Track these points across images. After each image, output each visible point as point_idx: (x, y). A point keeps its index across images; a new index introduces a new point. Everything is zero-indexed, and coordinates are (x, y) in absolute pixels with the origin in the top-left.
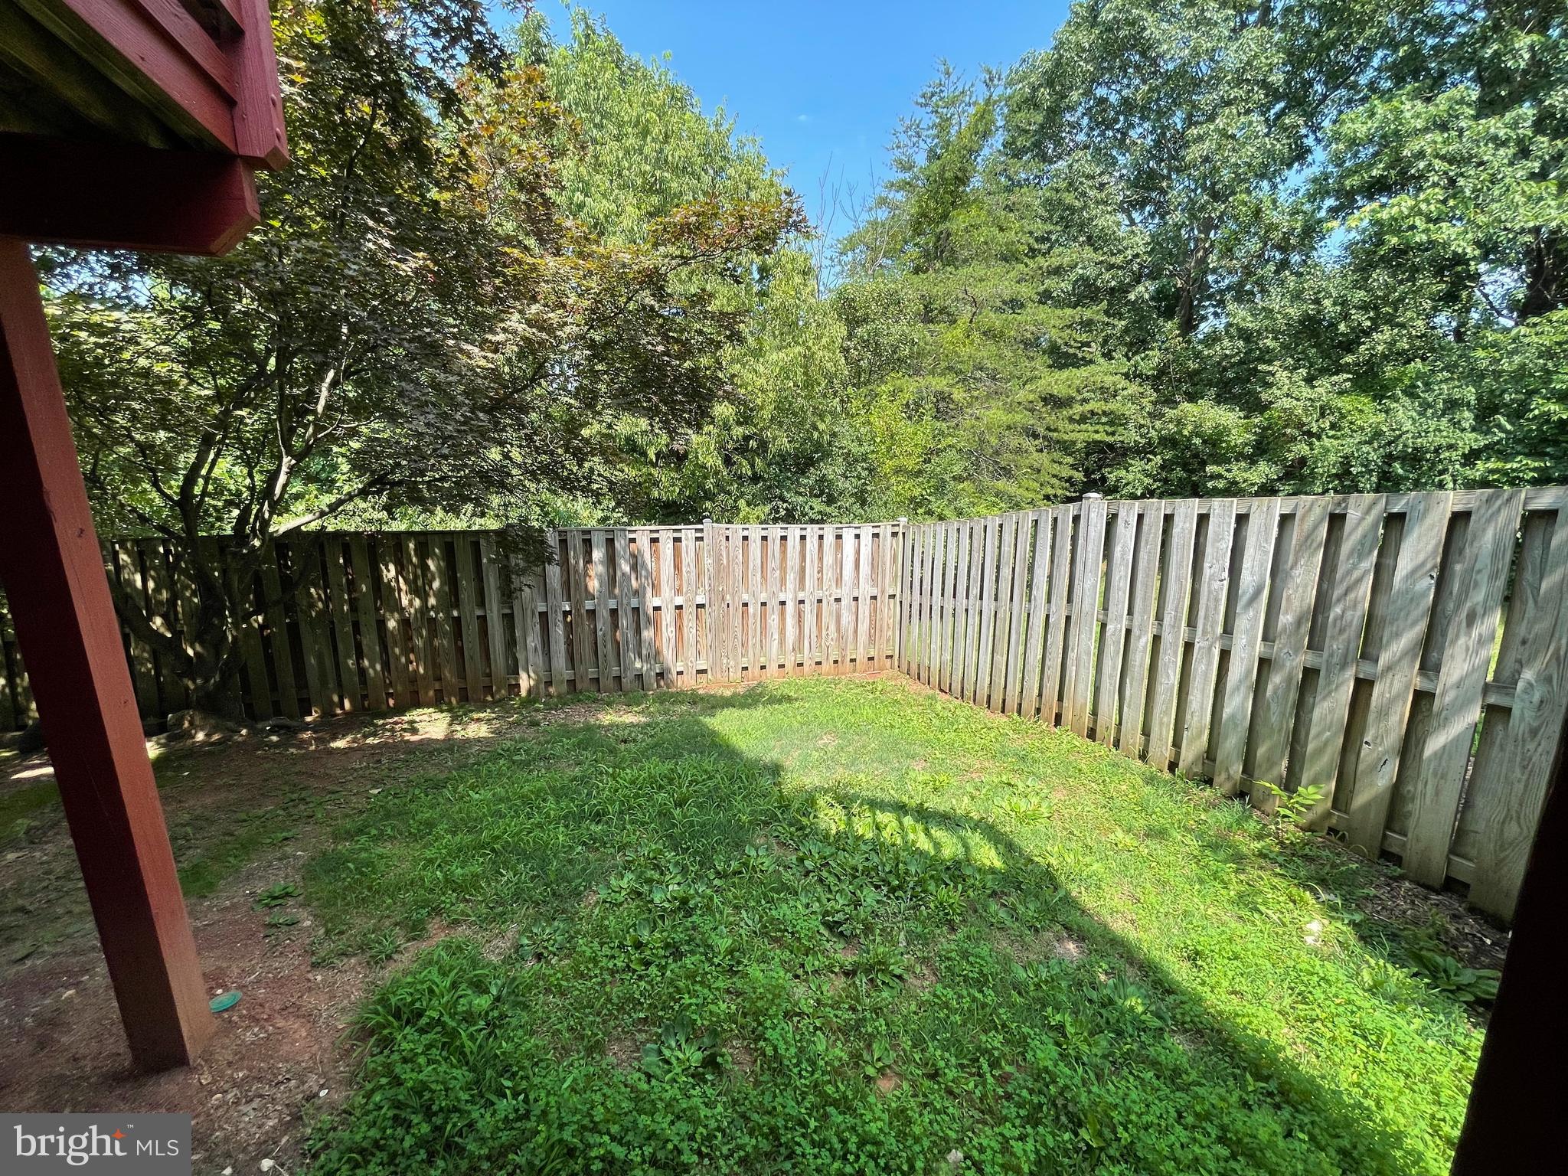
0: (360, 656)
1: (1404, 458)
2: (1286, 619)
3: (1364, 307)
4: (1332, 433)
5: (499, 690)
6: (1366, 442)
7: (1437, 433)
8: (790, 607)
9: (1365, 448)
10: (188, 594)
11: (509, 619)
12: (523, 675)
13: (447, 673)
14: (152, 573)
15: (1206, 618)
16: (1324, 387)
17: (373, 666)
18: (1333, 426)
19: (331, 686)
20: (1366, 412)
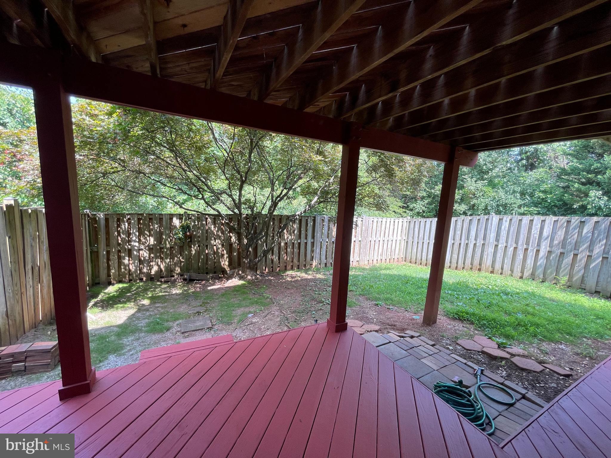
0: (273, 255)
1: (502, 205)
2: (556, 242)
3: (490, 162)
4: (482, 197)
5: (307, 266)
6: (491, 201)
7: (510, 199)
8: (381, 242)
9: (492, 202)
10: (227, 232)
11: (313, 244)
12: (314, 261)
13: (295, 261)
14: (217, 225)
15: (532, 242)
16: (480, 184)
17: (276, 258)
18: (482, 195)
19: (263, 264)
20: (491, 193)
